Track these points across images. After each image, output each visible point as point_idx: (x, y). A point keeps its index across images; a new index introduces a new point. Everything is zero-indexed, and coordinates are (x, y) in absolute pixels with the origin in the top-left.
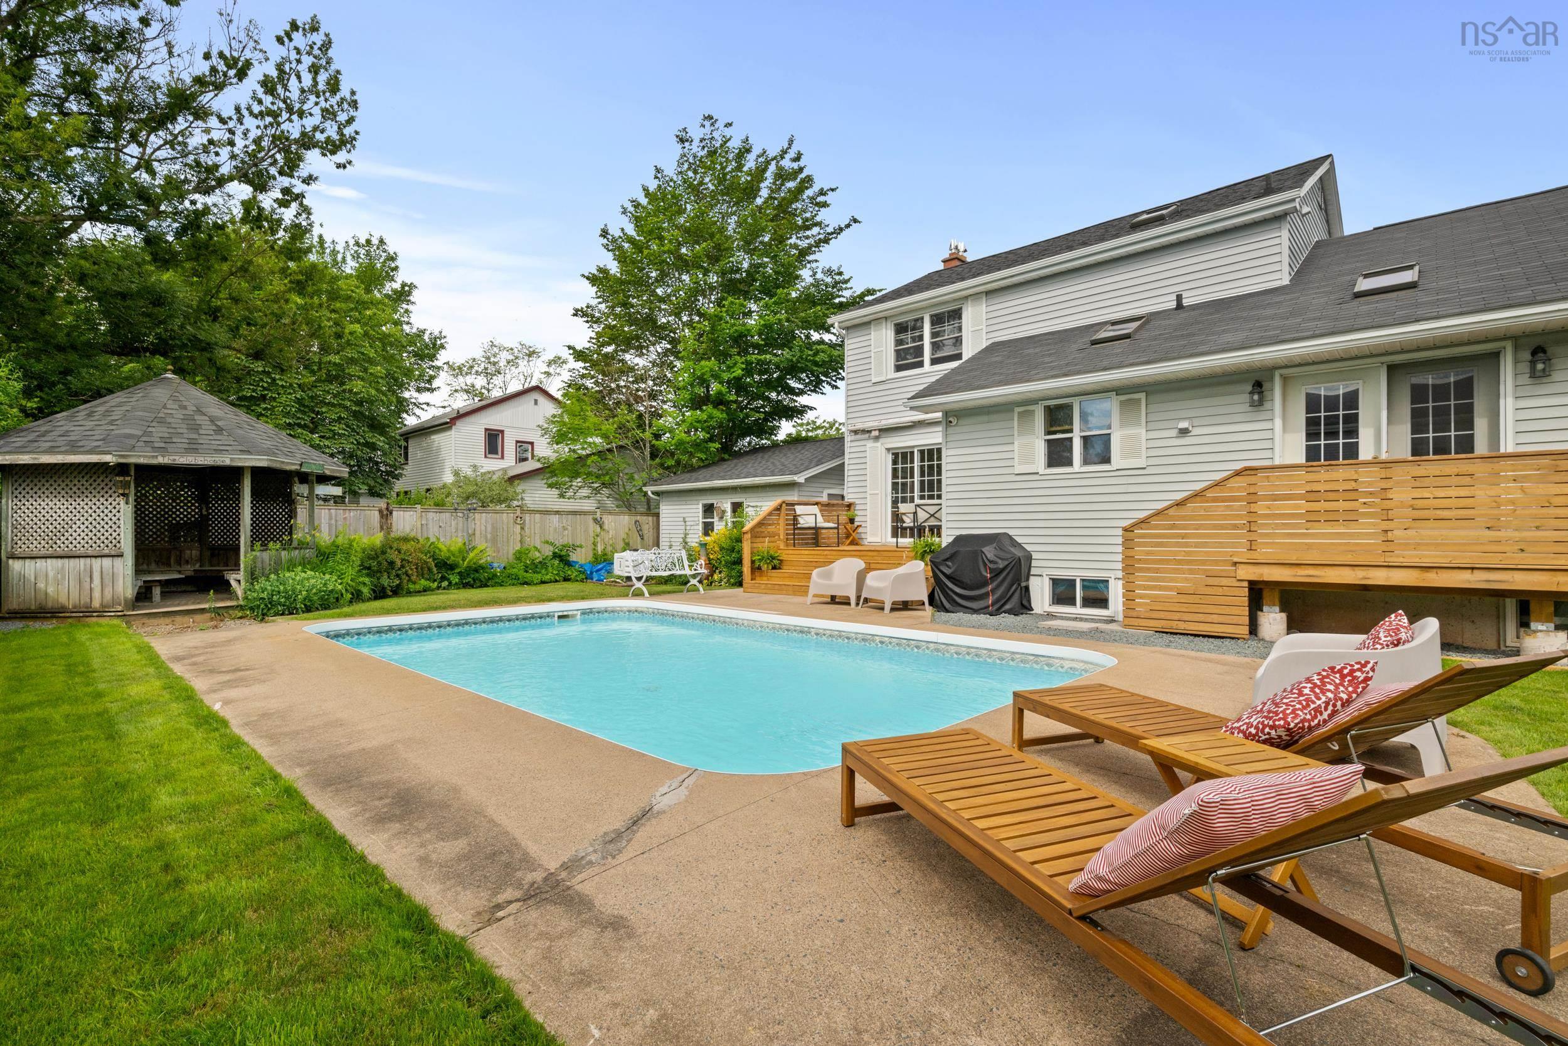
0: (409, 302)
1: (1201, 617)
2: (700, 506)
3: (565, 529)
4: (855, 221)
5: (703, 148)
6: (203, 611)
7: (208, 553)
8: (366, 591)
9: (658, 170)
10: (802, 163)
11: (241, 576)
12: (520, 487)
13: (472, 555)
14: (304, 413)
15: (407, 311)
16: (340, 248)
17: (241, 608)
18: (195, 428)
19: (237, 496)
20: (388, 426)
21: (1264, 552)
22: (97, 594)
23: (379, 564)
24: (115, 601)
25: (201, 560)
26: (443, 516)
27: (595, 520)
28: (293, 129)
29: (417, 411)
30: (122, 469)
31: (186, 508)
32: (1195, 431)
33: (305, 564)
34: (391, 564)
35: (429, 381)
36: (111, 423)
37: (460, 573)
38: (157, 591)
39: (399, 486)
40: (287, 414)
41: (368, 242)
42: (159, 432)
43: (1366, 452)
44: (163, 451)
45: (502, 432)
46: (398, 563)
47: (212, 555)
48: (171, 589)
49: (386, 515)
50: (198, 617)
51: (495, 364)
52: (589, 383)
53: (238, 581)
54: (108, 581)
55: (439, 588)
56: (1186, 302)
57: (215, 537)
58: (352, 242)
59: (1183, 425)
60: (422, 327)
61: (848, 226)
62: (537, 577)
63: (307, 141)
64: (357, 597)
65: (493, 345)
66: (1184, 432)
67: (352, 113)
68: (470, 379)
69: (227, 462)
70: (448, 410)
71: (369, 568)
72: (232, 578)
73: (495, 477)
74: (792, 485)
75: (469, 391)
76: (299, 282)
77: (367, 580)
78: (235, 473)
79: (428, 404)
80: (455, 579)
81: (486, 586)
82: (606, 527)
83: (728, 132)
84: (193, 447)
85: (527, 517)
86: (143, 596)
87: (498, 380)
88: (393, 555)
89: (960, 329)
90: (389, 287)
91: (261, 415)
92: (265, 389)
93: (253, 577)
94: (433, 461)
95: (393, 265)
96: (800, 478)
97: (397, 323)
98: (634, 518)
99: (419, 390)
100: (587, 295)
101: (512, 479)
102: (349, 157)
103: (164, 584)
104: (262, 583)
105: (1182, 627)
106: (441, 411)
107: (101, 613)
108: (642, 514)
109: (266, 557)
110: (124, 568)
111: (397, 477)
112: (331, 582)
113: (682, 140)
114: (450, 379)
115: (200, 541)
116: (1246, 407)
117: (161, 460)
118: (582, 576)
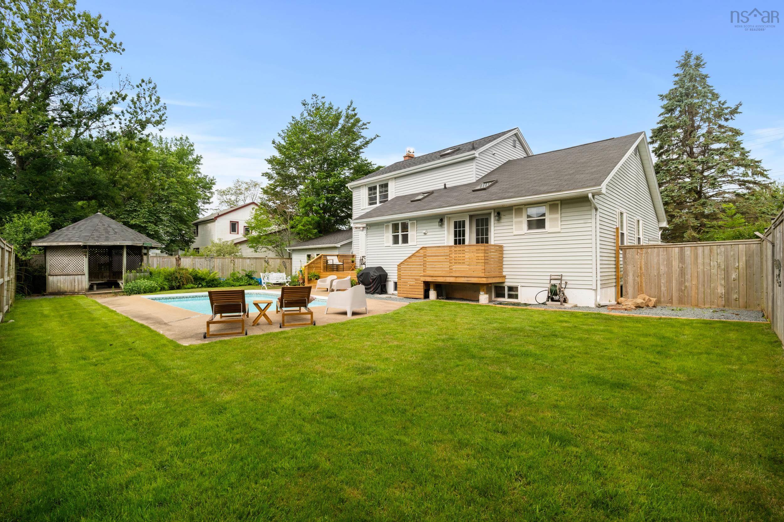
0: (199, 164)
1: (414, 293)
2: (306, 256)
3: (252, 265)
4: (378, 136)
5: (313, 107)
6: (110, 293)
7: (112, 274)
8: (166, 287)
9: (293, 118)
10: (356, 112)
11: (123, 281)
12: (240, 247)
13: (212, 275)
14: (152, 216)
15: (198, 168)
16: (169, 141)
17: (123, 292)
18: (108, 232)
19: (122, 255)
20: (188, 221)
21: (429, 272)
22: (76, 287)
23: (172, 278)
24: (82, 289)
25: (110, 277)
26: (202, 260)
27: (265, 261)
28: (143, 117)
29: (203, 213)
30: (85, 247)
31: (104, 259)
32: (428, 234)
33: (144, 278)
34: (177, 278)
35: (208, 199)
36: (81, 231)
37: (206, 282)
38: (95, 287)
39: (193, 246)
40: (144, 218)
41: (181, 138)
42: (96, 234)
43: (467, 242)
44: (98, 241)
45: (238, 222)
46: (179, 278)
47: (114, 275)
48: (101, 286)
49: (178, 260)
50: (109, 295)
51: (240, 190)
52: (271, 204)
53: (122, 283)
54: (80, 283)
55: (198, 287)
56: (447, 186)
57: (115, 269)
58: (174, 139)
59: (424, 232)
60: (206, 175)
61: (375, 138)
62: (238, 284)
63: (148, 121)
64: (163, 289)
65: (238, 181)
66: (425, 234)
67: (165, 111)
68: (228, 197)
69: (118, 244)
70: (218, 211)
71: (168, 279)
72: (120, 282)
73: (229, 243)
74: (335, 248)
75: (229, 202)
76: (146, 170)
77: (167, 283)
78: (121, 247)
79: (208, 209)
80: (204, 284)
81: (217, 287)
82: (270, 264)
83: (323, 100)
84: (107, 239)
85: (236, 260)
86: (91, 288)
87: (241, 197)
88: (177, 275)
89: (387, 191)
90: (190, 158)
91: (134, 218)
92: (135, 207)
93: (127, 281)
94: (208, 235)
95: (192, 148)
96: (338, 245)
97: (194, 174)
98: (282, 260)
99: (204, 203)
100: (267, 168)
101: (236, 244)
102: (164, 127)
103: (98, 285)
104: (130, 283)
105: (410, 296)
106: (215, 212)
107: (78, 293)
108: (286, 259)
109: (132, 275)
110: (85, 278)
111: (193, 242)
112: (154, 284)
113: (304, 105)
114: (219, 197)
115: (109, 270)
116: (438, 227)
117: (97, 244)
118: (257, 283)
